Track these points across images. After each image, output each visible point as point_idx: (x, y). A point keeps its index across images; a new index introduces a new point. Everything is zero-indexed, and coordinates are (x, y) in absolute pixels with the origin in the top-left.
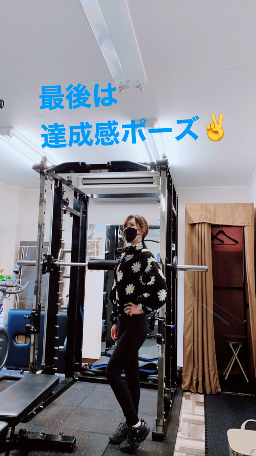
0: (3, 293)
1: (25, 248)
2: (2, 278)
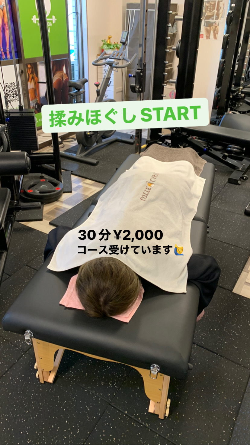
0: (110, 67)
1: (132, 11)
2: (110, 46)
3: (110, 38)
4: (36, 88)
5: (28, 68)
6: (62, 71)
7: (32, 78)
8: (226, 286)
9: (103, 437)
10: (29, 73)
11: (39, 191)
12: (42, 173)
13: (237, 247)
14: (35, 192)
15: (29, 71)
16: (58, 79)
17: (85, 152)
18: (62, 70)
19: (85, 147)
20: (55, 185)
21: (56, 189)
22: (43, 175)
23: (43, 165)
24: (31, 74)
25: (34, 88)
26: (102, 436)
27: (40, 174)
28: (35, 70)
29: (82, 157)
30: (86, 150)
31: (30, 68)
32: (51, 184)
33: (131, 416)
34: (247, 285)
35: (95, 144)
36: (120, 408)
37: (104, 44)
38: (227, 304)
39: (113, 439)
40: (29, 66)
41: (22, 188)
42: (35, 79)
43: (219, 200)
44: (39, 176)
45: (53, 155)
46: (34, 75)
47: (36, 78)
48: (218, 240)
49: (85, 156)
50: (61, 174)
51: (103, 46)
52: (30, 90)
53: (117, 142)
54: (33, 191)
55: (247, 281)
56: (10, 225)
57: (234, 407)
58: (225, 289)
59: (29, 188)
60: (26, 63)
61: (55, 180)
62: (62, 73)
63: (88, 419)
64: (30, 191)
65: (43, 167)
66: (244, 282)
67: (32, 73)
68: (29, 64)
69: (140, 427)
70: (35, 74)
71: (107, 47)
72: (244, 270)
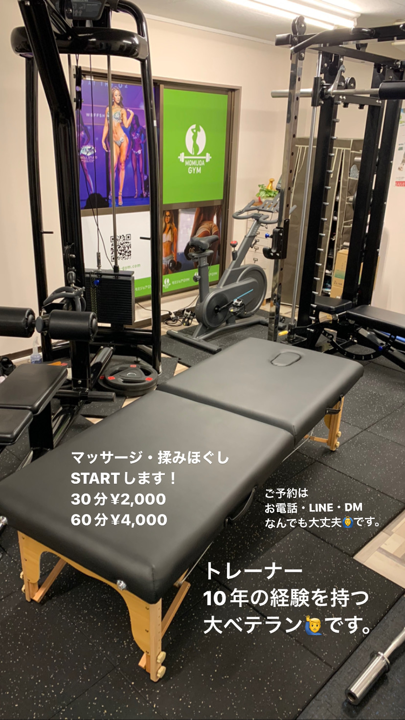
0: (256, 221)
1: (302, 148)
2: (269, 193)
3: (272, 182)
4: (173, 241)
5: (166, 216)
6: (211, 222)
7: (170, 228)
8: (345, 548)
9: (91, 705)
10: (167, 222)
11: (123, 379)
12: (137, 357)
13: (386, 495)
14: (117, 381)
15: (166, 219)
16: (206, 231)
17: (206, 334)
18: (212, 220)
19: (207, 327)
20: (147, 373)
21: (146, 379)
22: (139, 359)
23: (140, 346)
24: (168, 223)
25: (170, 240)
26: (92, 703)
27: (134, 359)
28: (175, 219)
29: (199, 341)
30: (207, 332)
31: (169, 216)
32: (142, 372)
33: (137, 690)
34: (380, 552)
35: (224, 324)
36: (127, 677)
37: (261, 190)
38: (335, 573)
39: (104, 711)
40: (168, 213)
41: (103, 374)
42: (174, 230)
43: (385, 424)
44: (133, 361)
45: (151, 333)
46: (172, 224)
47: (175, 228)
48: (359, 481)
49: (206, 340)
50: (160, 361)
51: (259, 194)
52: (165, 243)
53: (260, 325)
54: (114, 378)
55: (383, 546)
56: (70, 419)
57: (289, 713)
58: (342, 551)
59: (112, 375)
60: (165, 210)
61: (150, 367)
62: (211, 224)
63: (80, 680)
64: (111, 379)
65: (138, 348)
66: (378, 547)
67: (170, 222)
68: (168, 211)
69: (146, 705)
70: (175, 223)
71: (266, 194)
72: (384, 530)
